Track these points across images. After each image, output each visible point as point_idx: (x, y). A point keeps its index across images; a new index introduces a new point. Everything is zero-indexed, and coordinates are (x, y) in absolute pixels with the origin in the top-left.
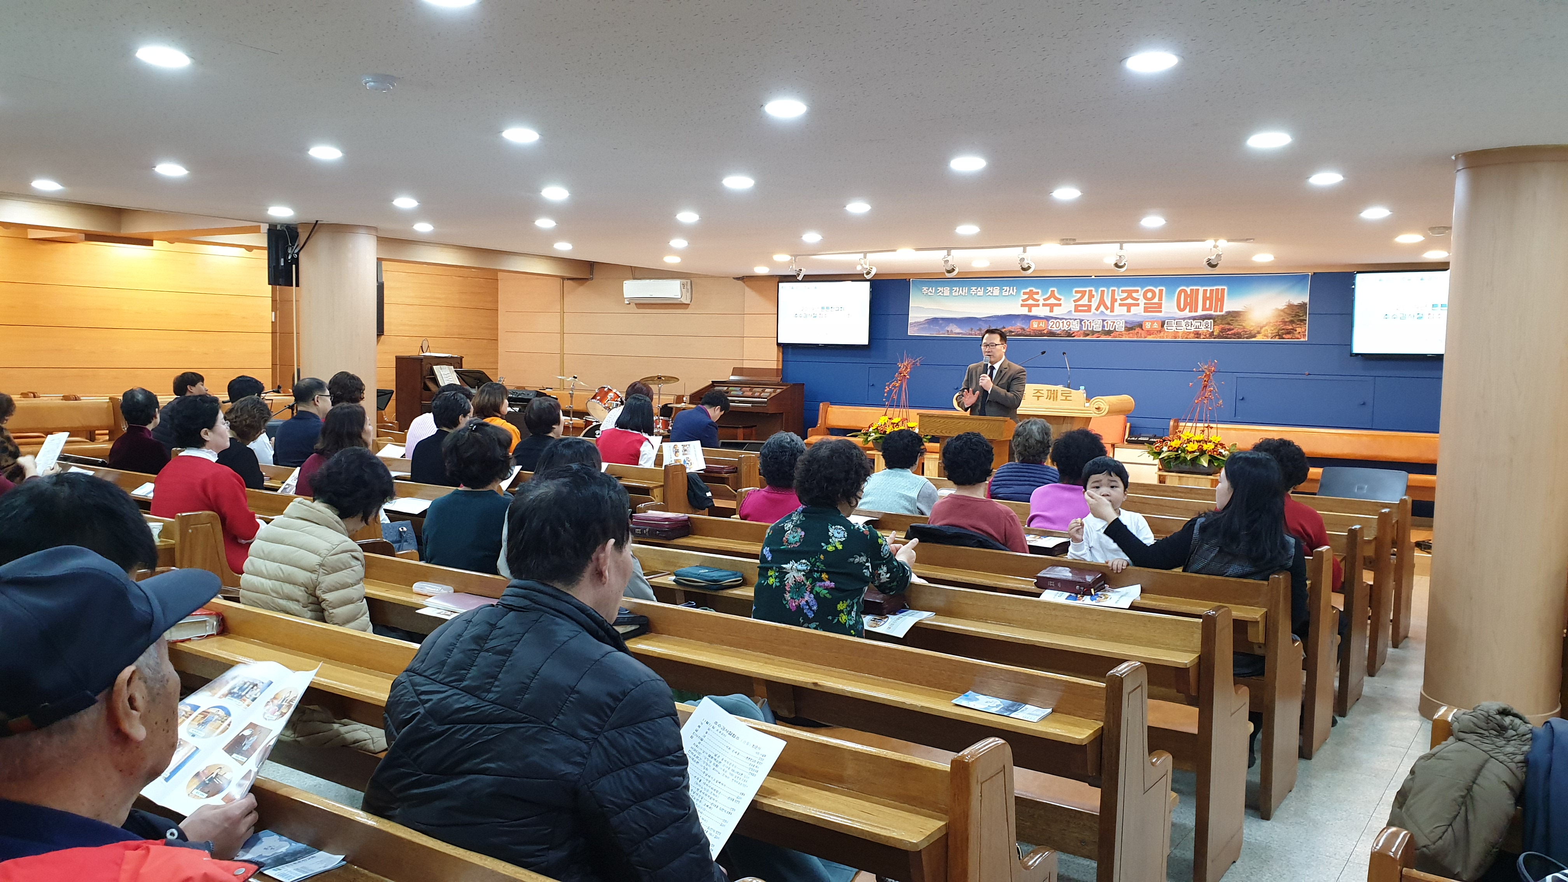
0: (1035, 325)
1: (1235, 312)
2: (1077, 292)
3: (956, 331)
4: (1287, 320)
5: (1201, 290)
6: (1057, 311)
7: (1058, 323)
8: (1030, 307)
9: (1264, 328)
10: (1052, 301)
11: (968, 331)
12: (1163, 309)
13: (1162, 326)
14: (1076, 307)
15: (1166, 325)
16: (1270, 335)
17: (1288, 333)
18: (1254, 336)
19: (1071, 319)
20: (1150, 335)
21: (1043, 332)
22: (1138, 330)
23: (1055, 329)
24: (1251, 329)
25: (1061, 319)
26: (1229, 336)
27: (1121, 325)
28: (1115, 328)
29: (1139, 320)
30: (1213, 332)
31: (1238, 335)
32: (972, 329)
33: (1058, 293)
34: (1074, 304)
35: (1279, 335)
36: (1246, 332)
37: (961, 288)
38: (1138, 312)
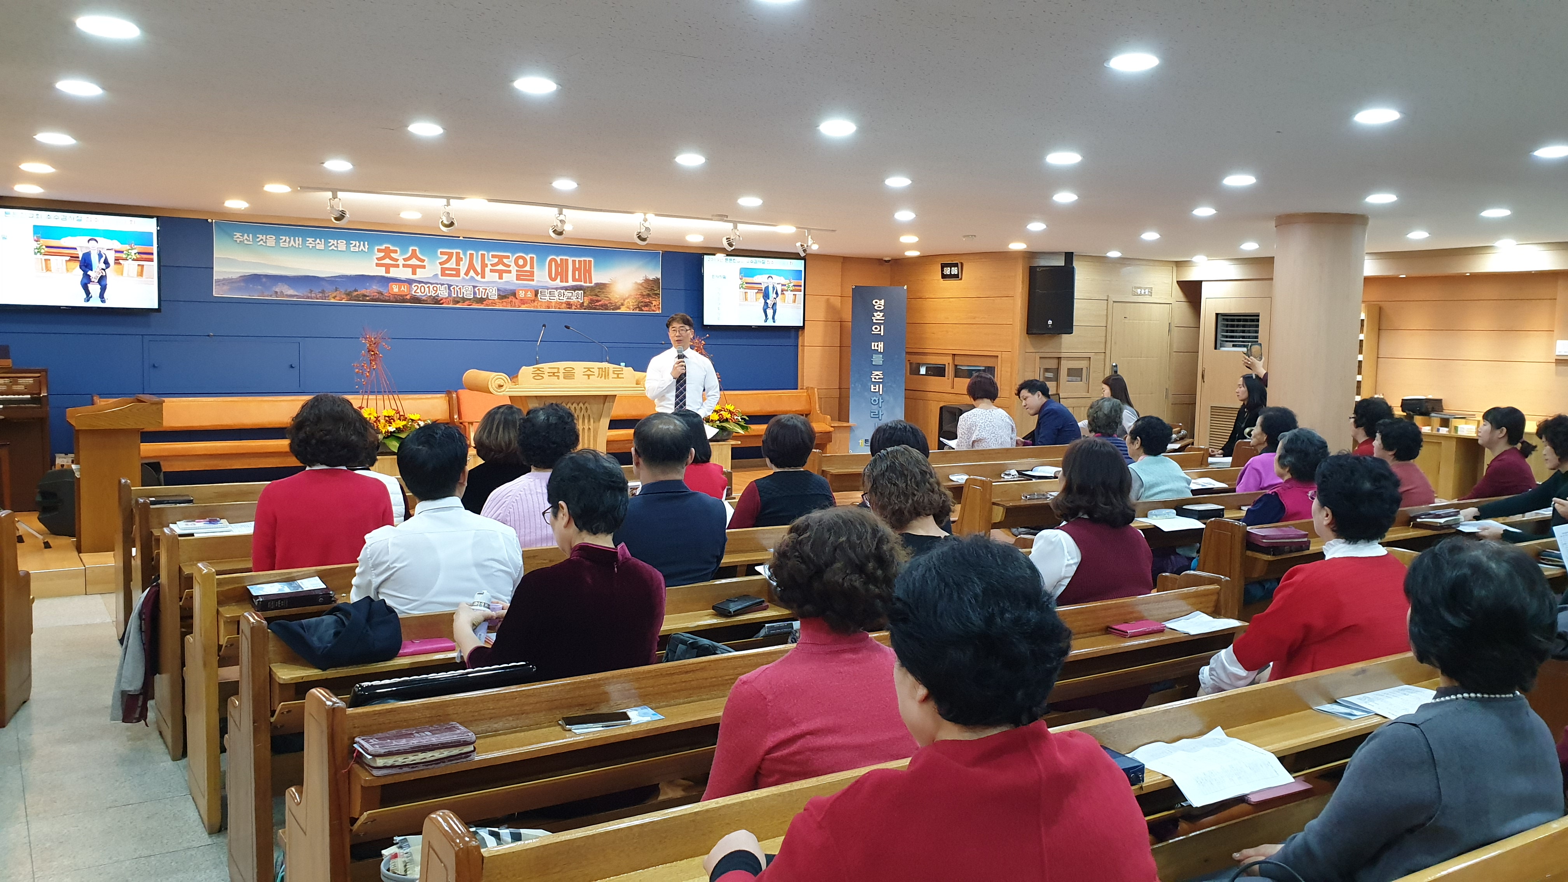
0: (395, 289)
1: (603, 284)
2: (442, 253)
3: (288, 292)
4: (644, 293)
5: (570, 260)
6: (421, 274)
7: (423, 288)
8: (388, 267)
9: (626, 301)
10: (414, 262)
11: (306, 294)
12: (535, 278)
13: (536, 295)
14: (443, 270)
15: (539, 295)
16: (631, 307)
17: (646, 306)
18: (619, 308)
19: (438, 284)
20: (524, 304)
21: (405, 297)
22: (511, 298)
23: (420, 294)
24: (616, 301)
25: (426, 283)
26: (598, 307)
27: (494, 292)
28: (487, 296)
29: (512, 288)
30: (583, 303)
31: (605, 307)
32: (311, 291)
33: (421, 253)
34: (440, 267)
35: (639, 307)
36: (611, 303)
37: (292, 238)
38: (510, 279)
